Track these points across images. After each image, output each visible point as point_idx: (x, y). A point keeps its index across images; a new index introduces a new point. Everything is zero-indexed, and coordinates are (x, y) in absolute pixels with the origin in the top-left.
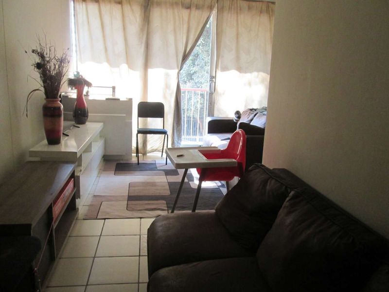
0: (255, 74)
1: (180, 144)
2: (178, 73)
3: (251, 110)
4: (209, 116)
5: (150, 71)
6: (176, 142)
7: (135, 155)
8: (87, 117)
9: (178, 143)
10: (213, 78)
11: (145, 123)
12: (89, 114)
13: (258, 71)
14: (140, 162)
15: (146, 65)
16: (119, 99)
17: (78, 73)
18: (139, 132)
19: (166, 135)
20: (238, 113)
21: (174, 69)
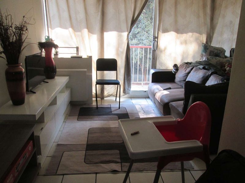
0: (190, 34)
1: (130, 90)
2: (128, 35)
3: (187, 63)
4: (152, 68)
5: (106, 34)
6: (126, 89)
7: (95, 99)
8: (55, 72)
9: (128, 89)
10: (156, 38)
11: (103, 75)
12: (57, 70)
13: (192, 31)
14: (98, 106)
15: (103, 29)
16: (81, 57)
17: (48, 37)
18: (97, 83)
19: (119, 85)
20: (175, 66)
21: (124, 32)
